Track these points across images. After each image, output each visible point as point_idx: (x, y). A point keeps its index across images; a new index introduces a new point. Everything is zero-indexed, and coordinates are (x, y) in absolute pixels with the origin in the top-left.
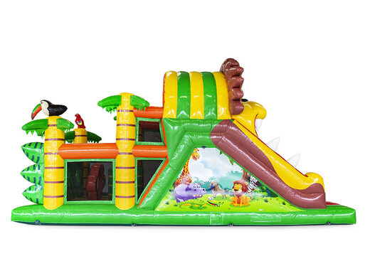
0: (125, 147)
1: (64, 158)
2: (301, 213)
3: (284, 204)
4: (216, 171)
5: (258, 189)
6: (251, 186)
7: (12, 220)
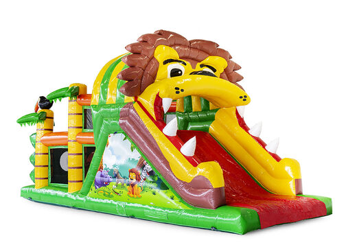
0: (73, 134)
1: (47, 146)
2: (187, 211)
3: (172, 199)
4: (118, 158)
5: (149, 179)
6: (144, 175)
7: (21, 196)
